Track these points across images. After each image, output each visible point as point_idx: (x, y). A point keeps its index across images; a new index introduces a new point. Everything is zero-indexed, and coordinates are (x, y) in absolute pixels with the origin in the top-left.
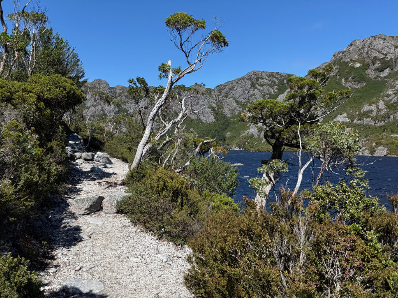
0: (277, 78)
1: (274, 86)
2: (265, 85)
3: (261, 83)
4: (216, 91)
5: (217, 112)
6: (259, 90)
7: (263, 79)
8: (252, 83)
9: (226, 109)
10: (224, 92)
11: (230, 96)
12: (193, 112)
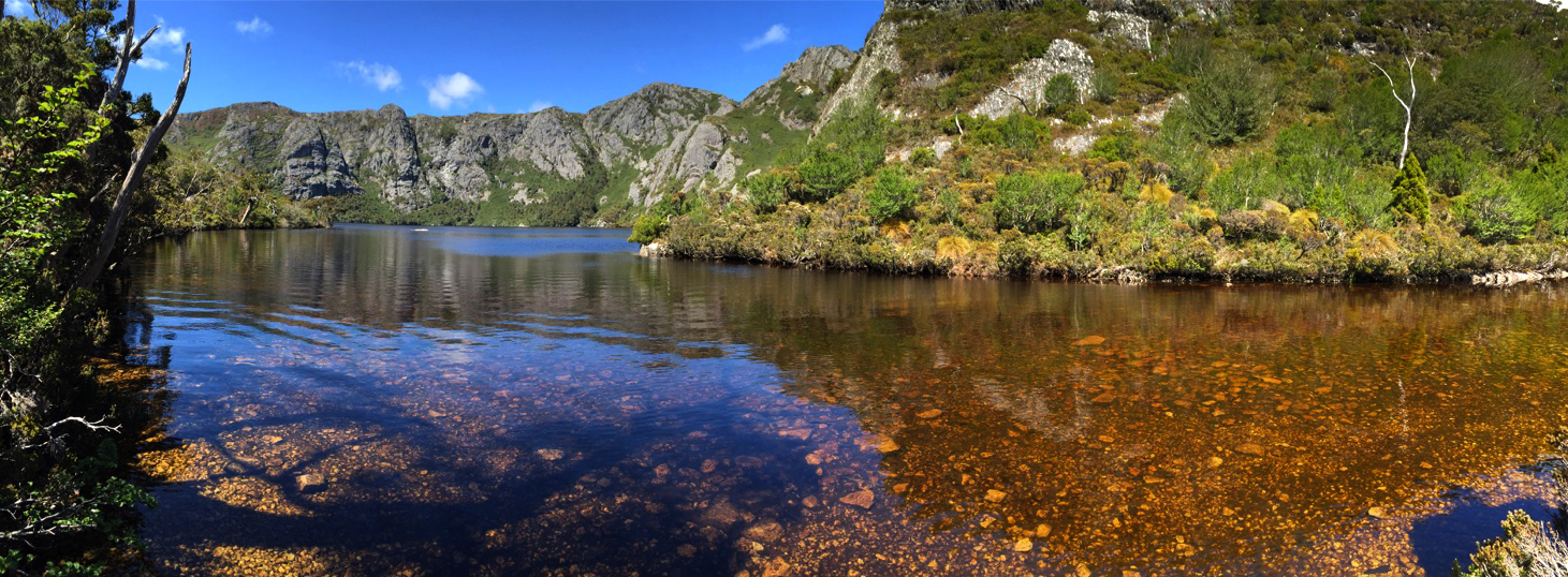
0: (695, 101)
1: (688, 113)
2: (673, 111)
3: (666, 106)
4: (589, 118)
5: (589, 159)
6: (663, 119)
7: (670, 99)
8: (652, 106)
9: (604, 152)
10: (602, 120)
11: (612, 128)
12: (545, 158)
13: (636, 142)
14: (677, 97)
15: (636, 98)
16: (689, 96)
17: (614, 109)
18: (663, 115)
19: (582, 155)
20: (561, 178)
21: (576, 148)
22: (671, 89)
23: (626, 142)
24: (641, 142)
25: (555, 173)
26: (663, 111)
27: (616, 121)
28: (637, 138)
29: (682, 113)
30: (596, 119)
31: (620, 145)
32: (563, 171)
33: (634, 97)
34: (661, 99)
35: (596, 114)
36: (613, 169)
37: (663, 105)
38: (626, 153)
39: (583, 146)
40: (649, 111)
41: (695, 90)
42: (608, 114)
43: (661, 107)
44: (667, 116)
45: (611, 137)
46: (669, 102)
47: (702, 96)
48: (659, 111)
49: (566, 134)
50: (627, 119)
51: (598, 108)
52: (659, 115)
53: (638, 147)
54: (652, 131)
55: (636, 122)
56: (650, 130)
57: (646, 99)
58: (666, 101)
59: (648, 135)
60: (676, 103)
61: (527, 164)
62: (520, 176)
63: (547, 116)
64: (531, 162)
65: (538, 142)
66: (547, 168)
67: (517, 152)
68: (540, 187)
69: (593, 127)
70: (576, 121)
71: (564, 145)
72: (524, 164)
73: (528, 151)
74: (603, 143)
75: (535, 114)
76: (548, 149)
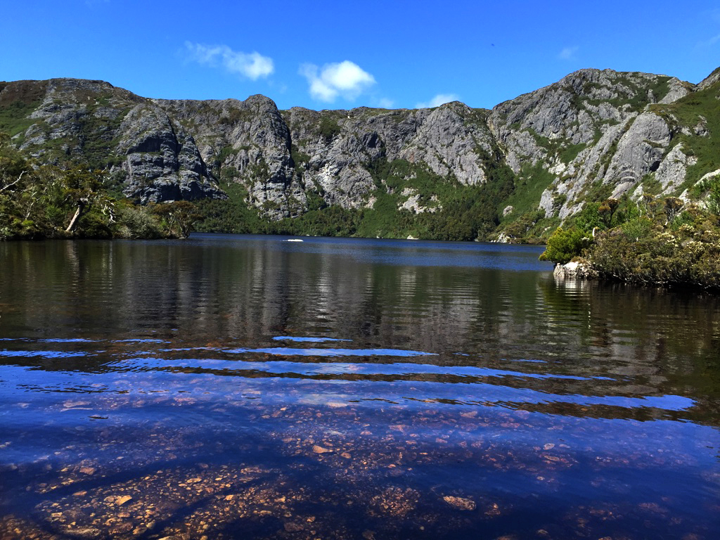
1: (624, 103)
2: (604, 101)
3: (594, 96)
4: (495, 114)
5: (492, 162)
6: (589, 112)
7: (599, 87)
8: (576, 97)
9: (511, 154)
10: (511, 116)
11: (523, 126)
12: (441, 160)
13: (553, 141)
14: (610, 85)
15: (556, 89)
16: (625, 82)
17: (527, 104)
18: (589, 107)
19: (484, 156)
20: (459, 184)
21: (479, 150)
22: (602, 76)
23: (540, 141)
24: (559, 141)
25: (452, 178)
26: (590, 102)
27: (530, 117)
28: (555, 136)
29: (615, 103)
30: (504, 116)
31: (532, 145)
32: (461, 176)
33: (555, 87)
34: (588, 89)
35: (504, 110)
36: (522, 174)
37: (591, 97)
38: (539, 154)
39: (486, 146)
40: (572, 103)
41: (635, 75)
42: (520, 109)
43: (587, 98)
44: (594, 108)
45: (522, 136)
46: (599, 92)
47: (644, 81)
48: (585, 103)
49: (467, 132)
50: (544, 113)
51: (508, 102)
52: (584, 108)
53: (556, 146)
54: (575, 128)
55: (554, 117)
56: (571, 126)
57: (569, 89)
58: (594, 90)
59: (569, 132)
60: (608, 92)
61: (421, 167)
62: (411, 181)
63: (446, 111)
64: (426, 165)
65: (433, 141)
66: (443, 172)
67: (408, 152)
68: (434, 194)
69: (500, 124)
70: (480, 117)
71: (464, 146)
72: (416, 167)
73: (422, 152)
74: (511, 143)
75: (433, 109)
76: (445, 150)
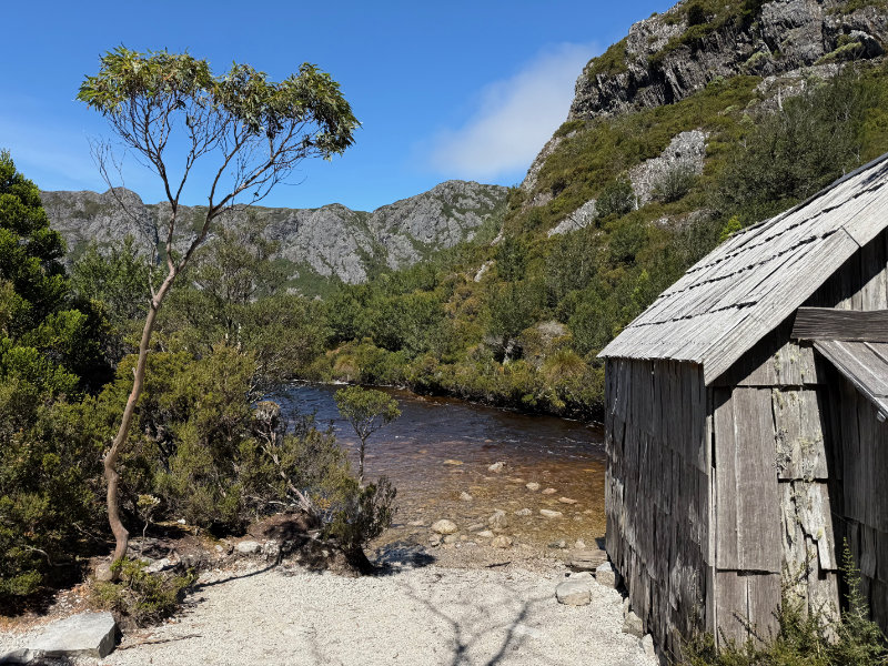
0: (493, 199)
1: (485, 213)
2: (469, 210)
4: (376, 218)
12: (324, 259)
13: (427, 245)
14: (474, 195)
15: (428, 198)
16: (487, 194)
19: (365, 257)
20: (341, 285)
21: (359, 251)
22: (467, 187)
23: (416, 245)
24: (433, 245)
25: (335, 278)
26: (458, 211)
27: (408, 222)
28: (429, 241)
29: (478, 212)
30: (383, 219)
31: (409, 249)
32: (345, 277)
33: (427, 196)
34: (455, 199)
35: (383, 214)
37: (459, 206)
38: (416, 257)
39: (367, 248)
40: (443, 211)
41: (494, 187)
42: (397, 214)
43: (455, 207)
44: (462, 216)
45: (400, 239)
46: (465, 201)
47: (501, 194)
48: (454, 211)
49: (348, 234)
50: (420, 219)
51: (386, 207)
52: (453, 216)
53: (430, 250)
54: (446, 233)
55: (428, 223)
56: (443, 231)
57: (441, 198)
58: (461, 200)
59: (441, 237)
60: (471, 202)
61: (304, 266)
62: (294, 281)
63: (327, 212)
64: (309, 266)
65: (316, 242)
66: (326, 272)
67: (290, 252)
68: (317, 293)
69: (380, 228)
70: (361, 219)
71: (345, 247)
72: (299, 267)
73: (304, 252)
74: (392, 246)
75: (314, 210)
76: (328, 250)
